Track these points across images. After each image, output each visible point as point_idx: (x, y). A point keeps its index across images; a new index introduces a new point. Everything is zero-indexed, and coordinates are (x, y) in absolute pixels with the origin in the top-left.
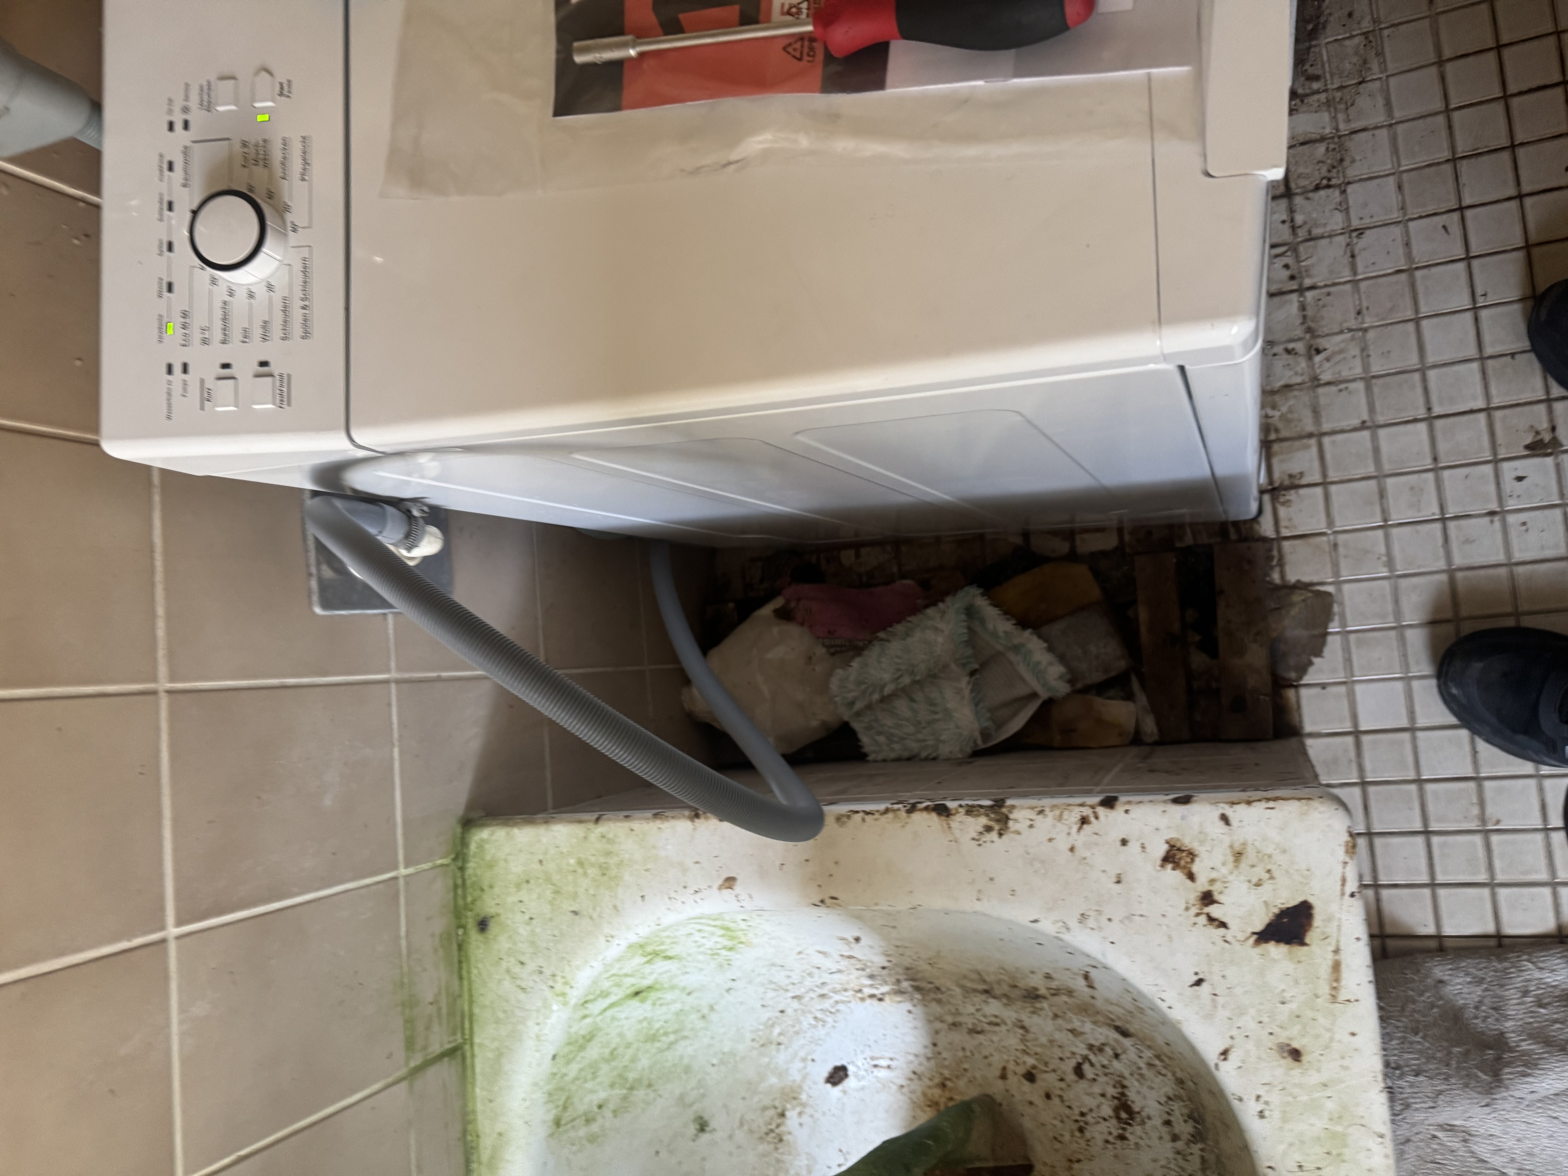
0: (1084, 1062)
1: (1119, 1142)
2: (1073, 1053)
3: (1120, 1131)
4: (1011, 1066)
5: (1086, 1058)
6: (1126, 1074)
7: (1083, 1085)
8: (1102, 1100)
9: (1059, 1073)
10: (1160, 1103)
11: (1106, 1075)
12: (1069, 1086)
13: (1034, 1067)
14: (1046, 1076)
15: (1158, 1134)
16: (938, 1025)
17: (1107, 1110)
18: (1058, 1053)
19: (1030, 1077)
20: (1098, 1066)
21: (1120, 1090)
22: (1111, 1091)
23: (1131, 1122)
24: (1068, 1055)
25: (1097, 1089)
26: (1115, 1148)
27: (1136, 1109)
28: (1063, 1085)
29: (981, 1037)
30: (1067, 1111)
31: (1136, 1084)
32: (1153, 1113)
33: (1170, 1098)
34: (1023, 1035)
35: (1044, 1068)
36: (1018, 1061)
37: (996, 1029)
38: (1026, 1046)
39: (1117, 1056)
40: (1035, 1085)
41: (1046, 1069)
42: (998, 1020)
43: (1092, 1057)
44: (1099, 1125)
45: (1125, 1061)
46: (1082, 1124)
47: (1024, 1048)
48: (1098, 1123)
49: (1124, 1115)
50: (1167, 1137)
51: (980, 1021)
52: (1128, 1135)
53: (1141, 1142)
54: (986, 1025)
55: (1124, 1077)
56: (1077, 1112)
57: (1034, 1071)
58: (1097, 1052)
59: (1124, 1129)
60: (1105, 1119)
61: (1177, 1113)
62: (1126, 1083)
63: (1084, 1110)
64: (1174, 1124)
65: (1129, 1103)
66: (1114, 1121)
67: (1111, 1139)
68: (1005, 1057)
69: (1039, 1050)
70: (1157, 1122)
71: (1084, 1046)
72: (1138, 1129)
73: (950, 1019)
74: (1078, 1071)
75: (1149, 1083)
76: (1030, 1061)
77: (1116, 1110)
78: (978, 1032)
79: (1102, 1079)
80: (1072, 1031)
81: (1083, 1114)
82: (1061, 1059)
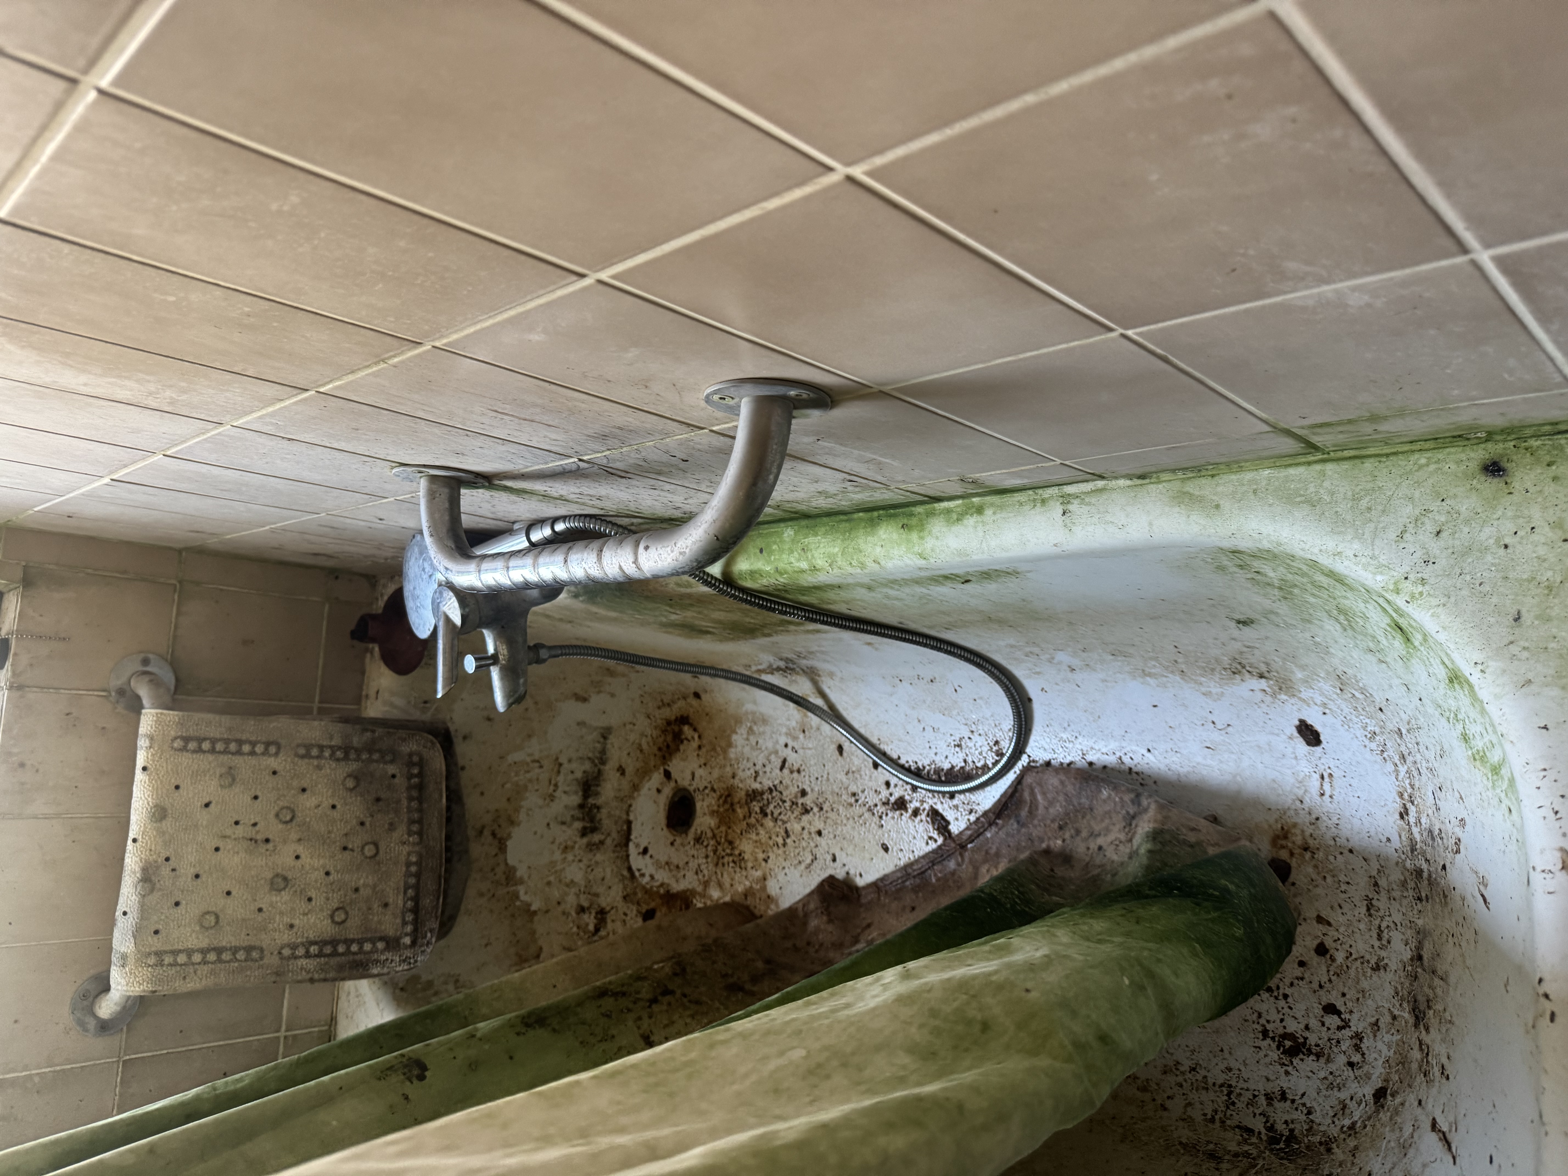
0: (1342, 1020)
1: (1260, 1028)
2: (1351, 1012)
3: (1271, 1034)
4: (1332, 933)
5: (1346, 1025)
6: (1332, 1067)
7: (1317, 1009)
8: (1302, 1026)
9: (1328, 985)
10: (1303, 1095)
11: (1329, 1040)
12: (1315, 992)
13: (1333, 959)
14: (1324, 969)
15: (1271, 1077)
16: (1375, 865)
17: (1292, 1027)
18: (1351, 994)
19: (1321, 950)
20: (1339, 1035)
21: (1314, 1049)
22: (1312, 1039)
23: (1282, 1049)
24: (1349, 1004)
25: (1314, 1023)
26: (1254, 1022)
27: (1296, 1061)
28: (1315, 986)
29: (1363, 910)
30: (1287, 981)
31: (1322, 1074)
32: (1293, 1079)
33: (1309, 1113)
34: (1368, 962)
35: (1332, 969)
36: (1339, 942)
37: (1375, 935)
38: (1356, 959)
39: (1351, 1064)
40: (1313, 952)
41: (1332, 973)
42: (1384, 942)
43: (1347, 1033)
44: (1276, 1011)
45: (1346, 1073)
46: (1276, 994)
47: (1354, 956)
48: (1279, 1012)
49: (1288, 1043)
50: (1269, 1088)
51: (1382, 918)
52: (1269, 1041)
53: (1262, 1054)
54: (1377, 922)
55: (1328, 1061)
56: (1288, 991)
57: (1328, 956)
58: (1354, 1041)
59: (1273, 1039)
60: (1282, 1020)
61: (1296, 1115)
62: (1322, 1060)
63: (1290, 1000)
64: (1282, 1104)
65: (1301, 1056)
66: (1281, 1031)
67: (1262, 1021)
68: (1342, 929)
69: (1352, 972)
70: (1284, 1082)
71: (1360, 1031)
72: (1274, 1055)
73: (1383, 882)
74: (1330, 1009)
75: (1324, 1092)
76: (1340, 957)
77: (1291, 1036)
78: (1368, 910)
79: (1325, 1035)
80: (1376, 1023)
81: (1286, 996)
82: (1344, 995)
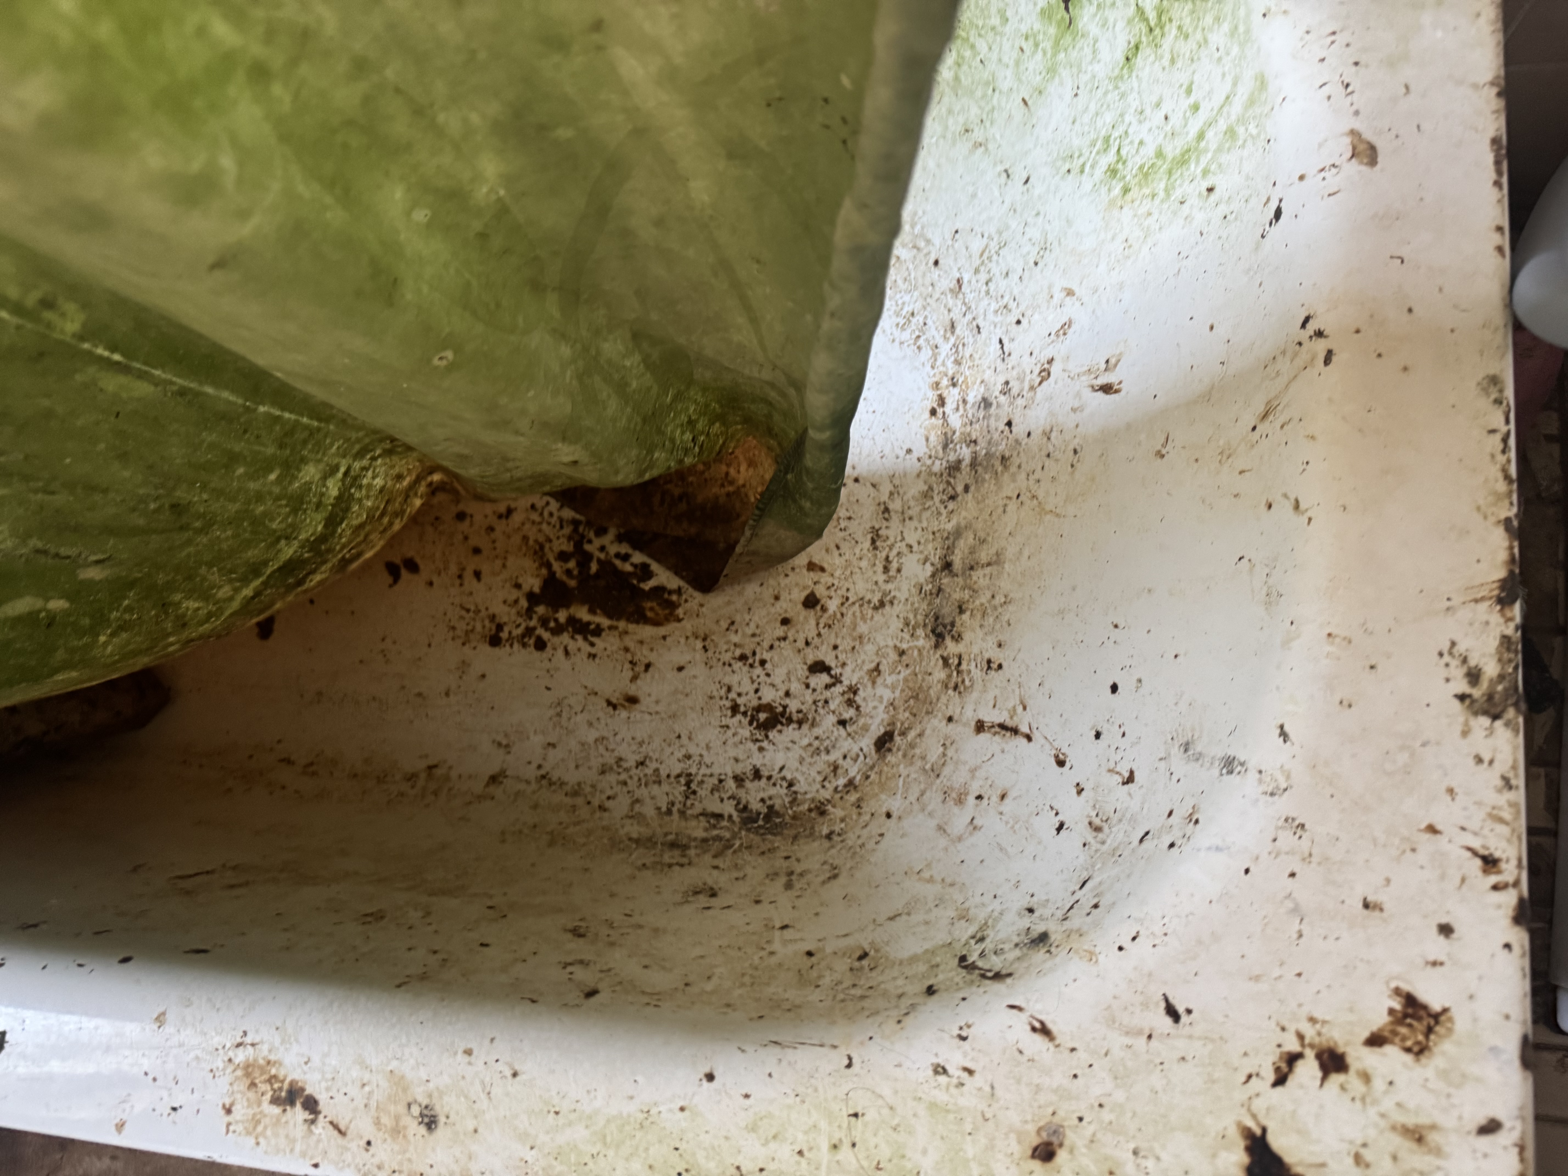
0: (832, 676)
1: (728, 704)
2: (844, 664)
3: (742, 709)
4: (825, 579)
5: (837, 680)
6: (817, 731)
7: (802, 671)
8: (781, 693)
9: (817, 641)
10: (782, 769)
11: (815, 702)
12: (799, 651)
13: (824, 609)
14: (813, 622)
15: (741, 757)
16: (886, 488)
17: (769, 695)
18: (845, 644)
19: (811, 602)
20: (827, 694)
21: (795, 717)
22: (793, 706)
23: (755, 724)
24: (842, 657)
25: (796, 687)
26: (721, 698)
27: (772, 734)
28: (801, 644)
29: (867, 544)
30: (766, 645)
31: (805, 742)
32: (768, 755)
33: (791, 785)
34: (869, 602)
35: (822, 622)
36: (833, 589)
37: (880, 568)
38: (854, 603)
39: (842, 723)
40: (800, 606)
41: (821, 625)
42: (892, 573)
43: (838, 689)
44: (749, 681)
45: (836, 733)
46: (751, 661)
47: (851, 600)
48: (753, 682)
49: (763, 716)
50: (739, 769)
51: (891, 547)
52: (739, 717)
53: (730, 733)
54: (884, 554)
55: (813, 725)
56: (766, 656)
57: (818, 608)
58: (846, 696)
59: (745, 714)
60: (757, 691)
61: (772, 791)
62: (805, 727)
63: (768, 666)
64: (756, 783)
65: (779, 727)
66: (755, 703)
67: (733, 695)
68: (837, 573)
69: (848, 620)
70: (757, 760)
71: (854, 683)
72: (746, 732)
73: (896, 505)
74: (819, 667)
75: (808, 760)
76: (833, 606)
77: (768, 708)
78: (873, 541)
79: (809, 697)
80: (877, 669)
81: (763, 663)
82: (835, 647)
